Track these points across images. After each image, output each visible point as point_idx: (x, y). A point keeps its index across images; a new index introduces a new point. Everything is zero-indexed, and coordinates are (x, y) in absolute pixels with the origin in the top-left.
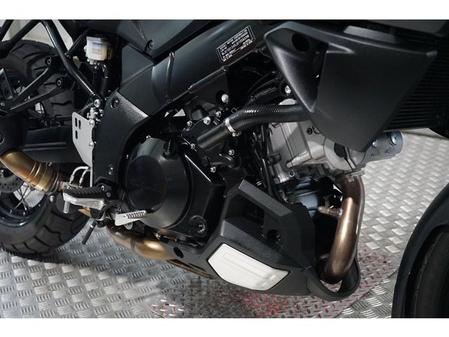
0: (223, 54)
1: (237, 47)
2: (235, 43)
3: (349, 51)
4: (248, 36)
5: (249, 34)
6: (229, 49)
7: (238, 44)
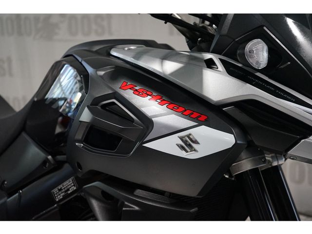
0: (56, 195)
1: (66, 191)
2: (64, 188)
3: (137, 208)
4: (73, 184)
5: (73, 183)
6: (60, 193)
7: (66, 189)
